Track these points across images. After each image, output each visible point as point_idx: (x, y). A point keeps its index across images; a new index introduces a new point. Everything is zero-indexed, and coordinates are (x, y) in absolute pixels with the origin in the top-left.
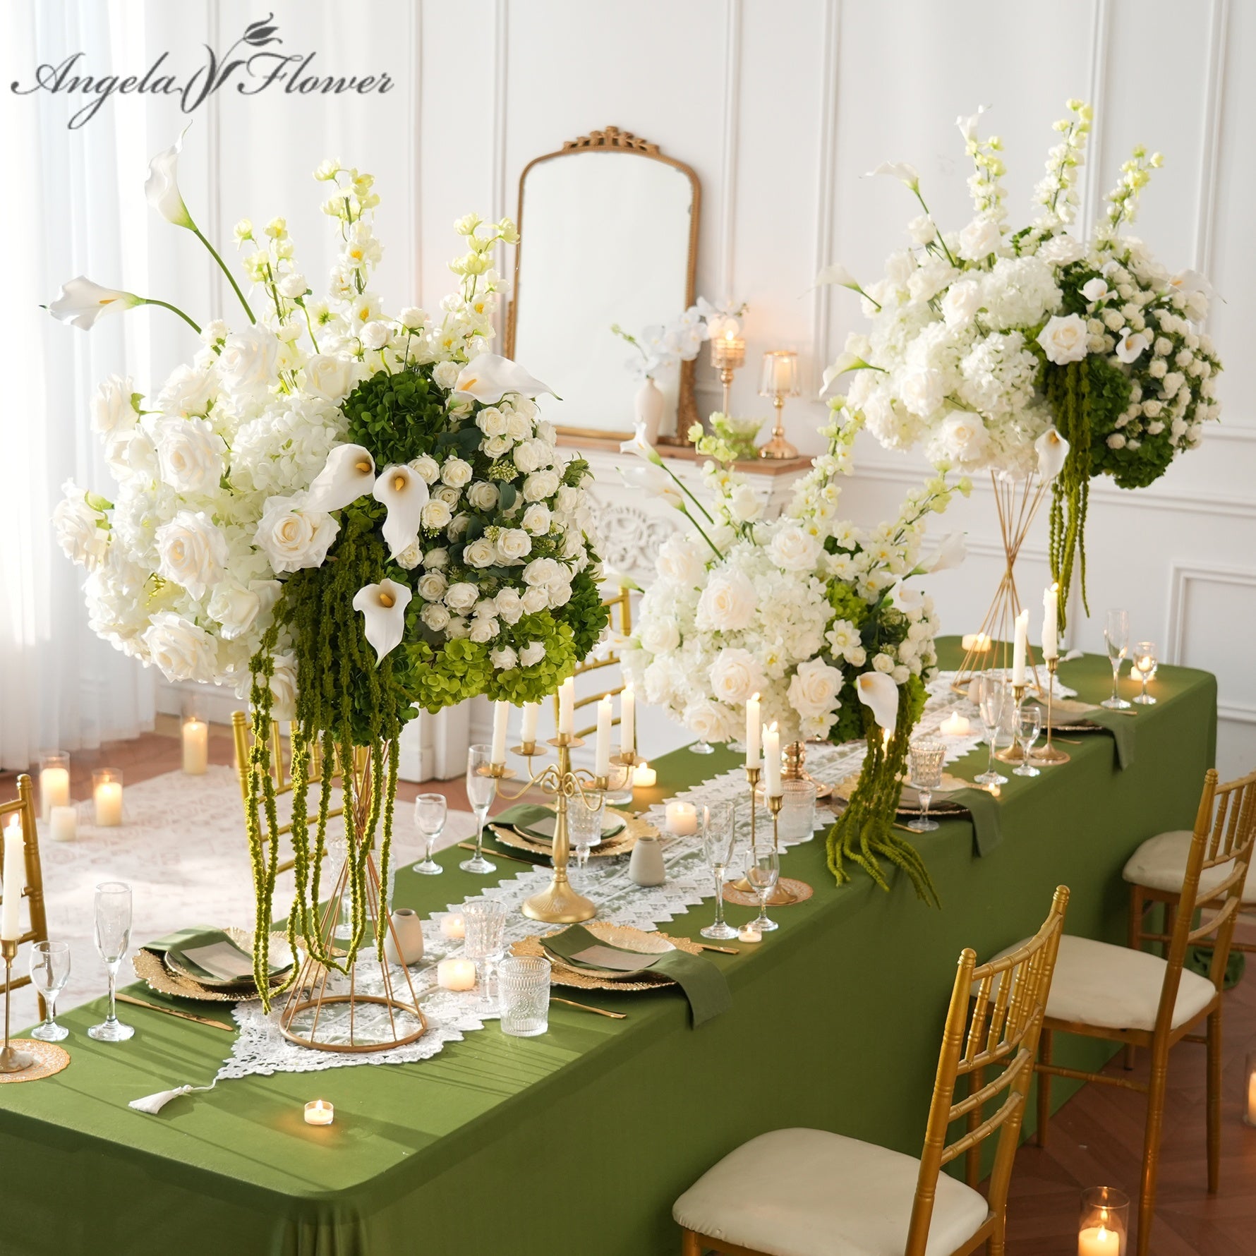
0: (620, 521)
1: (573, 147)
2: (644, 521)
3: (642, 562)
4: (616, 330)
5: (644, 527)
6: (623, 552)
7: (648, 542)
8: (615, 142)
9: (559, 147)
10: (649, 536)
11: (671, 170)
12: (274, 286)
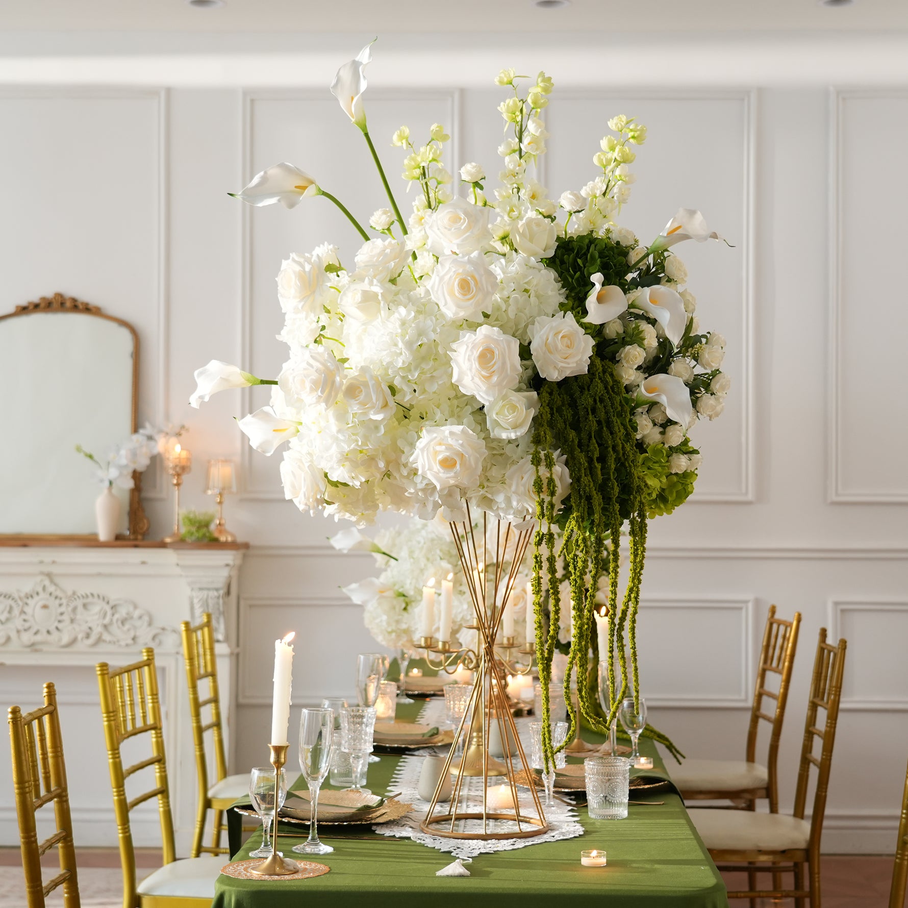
0: (85, 606)
1: (23, 310)
2: (108, 603)
3: (106, 637)
4: (79, 449)
5: (107, 608)
6: (88, 631)
7: (112, 620)
8: (62, 304)
9: (11, 309)
10: (113, 615)
11: (113, 326)
12: (426, 183)
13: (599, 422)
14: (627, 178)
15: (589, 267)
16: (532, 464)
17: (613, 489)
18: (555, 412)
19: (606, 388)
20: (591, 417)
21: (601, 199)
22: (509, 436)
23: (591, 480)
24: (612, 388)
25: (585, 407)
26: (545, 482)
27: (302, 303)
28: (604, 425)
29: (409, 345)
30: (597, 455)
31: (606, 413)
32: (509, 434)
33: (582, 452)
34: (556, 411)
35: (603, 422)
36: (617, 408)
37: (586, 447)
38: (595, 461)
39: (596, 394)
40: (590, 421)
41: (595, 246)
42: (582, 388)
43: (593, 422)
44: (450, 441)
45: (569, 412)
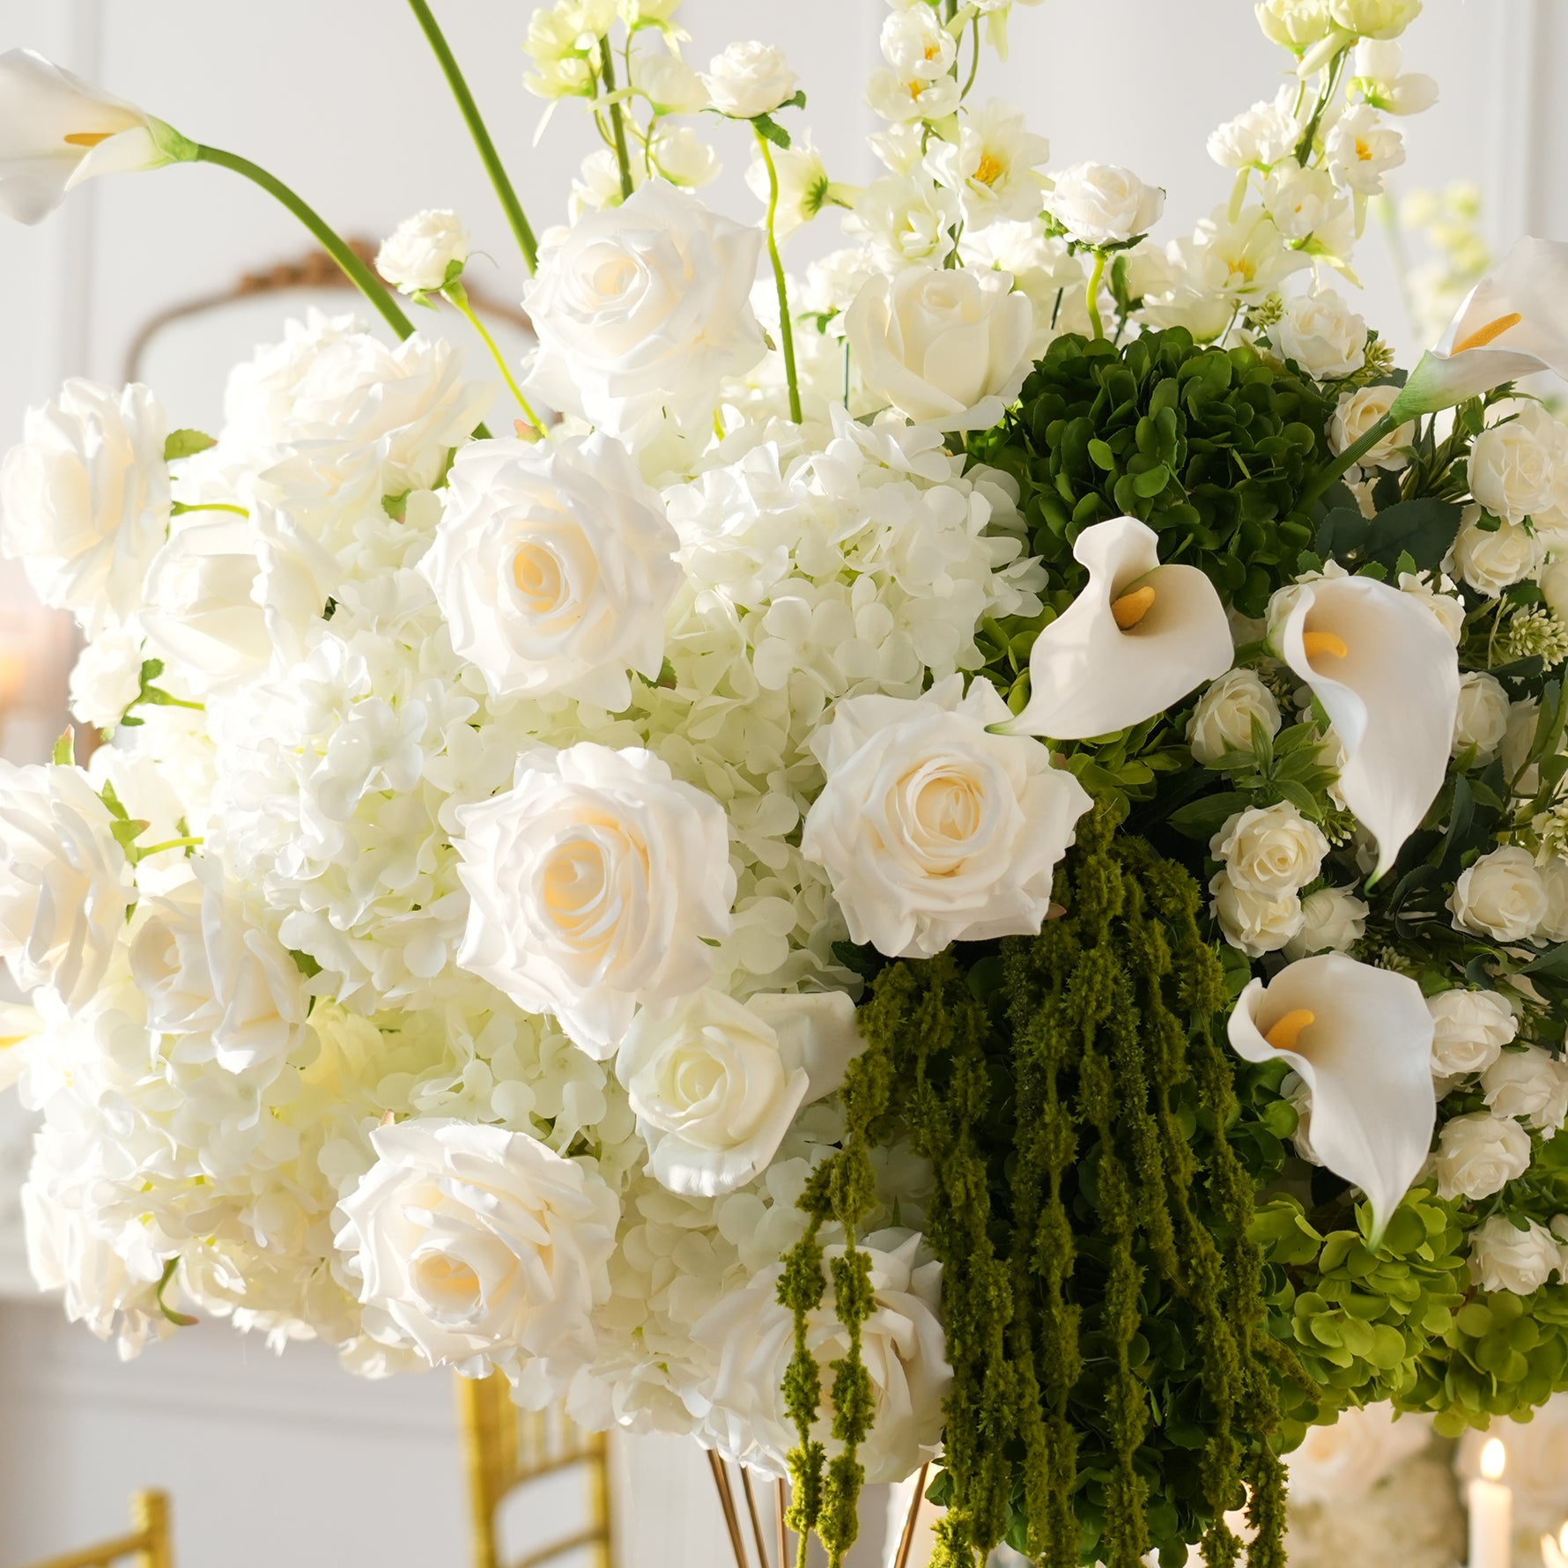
12: (615, 110)
13: (1087, 1135)
14: (1396, 92)
15: (1140, 472)
16: (782, 1300)
17: (1121, 1414)
18: (920, 1074)
19: (1142, 985)
20: (1050, 1111)
21: (1284, 176)
22: (693, 1184)
23: (1030, 1375)
24: (1169, 984)
25: (1035, 1067)
26: (827, 1378)
27: (71, 577)
28: (1108, 1143)
29: (333, 794)
30: (1061, 1268)
31: (1119, 1094)
32: (694, 1173)
33: (1000, 1255)
34: (927, 1074)
35: (1104, 1131)
36: (1172, 1072)
37: (1025, 1233)
38: (1056, 1293)
39: (1082, 1013)
40: (1044, 1126)
41: (1182, 384)
42: (1041, 981)
43: (1057, 1133)
44: (459, 1192)
45: (978, 1079)
